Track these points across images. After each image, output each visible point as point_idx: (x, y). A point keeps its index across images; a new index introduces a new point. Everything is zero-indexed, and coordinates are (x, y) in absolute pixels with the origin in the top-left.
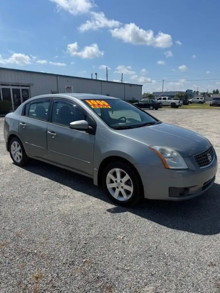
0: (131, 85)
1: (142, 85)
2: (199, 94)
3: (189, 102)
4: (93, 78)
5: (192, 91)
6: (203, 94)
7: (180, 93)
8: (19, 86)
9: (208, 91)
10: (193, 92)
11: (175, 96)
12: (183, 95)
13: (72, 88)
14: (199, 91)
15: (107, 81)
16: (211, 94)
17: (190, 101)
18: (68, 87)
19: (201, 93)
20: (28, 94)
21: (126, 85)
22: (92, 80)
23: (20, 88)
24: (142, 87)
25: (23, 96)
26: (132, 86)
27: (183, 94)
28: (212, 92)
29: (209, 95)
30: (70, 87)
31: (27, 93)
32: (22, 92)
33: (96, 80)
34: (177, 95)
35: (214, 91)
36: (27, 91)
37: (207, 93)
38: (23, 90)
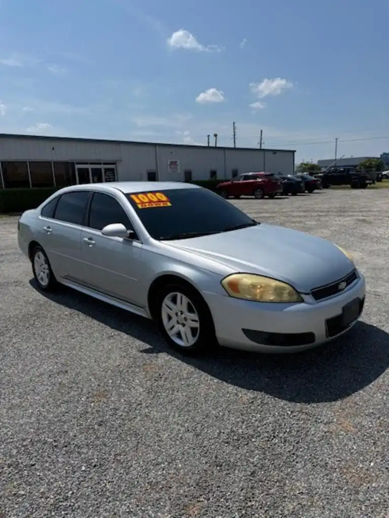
0: (275, 152)
1: (295, 151)
3: (385, 177)
4: (210, 145)
7: (368, 161)
8: (100, 164)
11: (358, 165)
12: (373, 163)
13: (178, 163)
15: (235, 149)
17: (385, 175)
18: (172, 163)
21: (266, 153)
22: (209, 147)
23: (102, 167)
24: (295, 153)
25: (106, 179)
26: (278, 153)
27: (373, 161)
30: (176, 162)
31: (112, 175)
32: (105, 172)
33: (216, 148)
34: (362, 165)
36: (112, 170)
38: (106, 170)
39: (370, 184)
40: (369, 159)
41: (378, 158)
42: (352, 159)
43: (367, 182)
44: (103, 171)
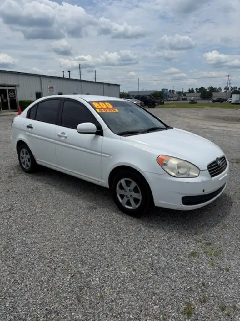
0: (109, 85)
1: (119, 85)
2: (175, 93)
4: (65, 77)
5: (167, 90)
6: (178, 93)
8: (5, 86)
9: (183, 90)
10: (169, 91)
14: (174, 89)
15: (81, 80)
16: (187, 93)
18: (50, 87)
19: (176, 92)
20: (15, 94)
21: (105, 85)
23: (7, 88)
25: (9, 96)
26: (111, 85)
28: (188, 91)
29: (185, 94)
30: (53, 87)
31: (13, 93)
32: (9, 92)
35: (189, 90)
36: (13, 91)
37: (183, 92)
38: (9, 90)
39: (157, 105)
40: (156, 91)
41: (160, 91)
42: (146, 91)
43: (156, 104)
44: (7, 91)
